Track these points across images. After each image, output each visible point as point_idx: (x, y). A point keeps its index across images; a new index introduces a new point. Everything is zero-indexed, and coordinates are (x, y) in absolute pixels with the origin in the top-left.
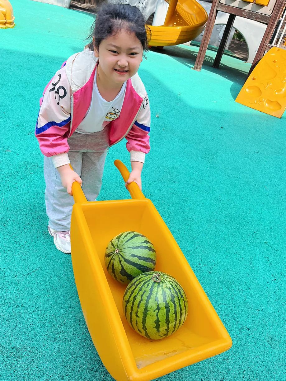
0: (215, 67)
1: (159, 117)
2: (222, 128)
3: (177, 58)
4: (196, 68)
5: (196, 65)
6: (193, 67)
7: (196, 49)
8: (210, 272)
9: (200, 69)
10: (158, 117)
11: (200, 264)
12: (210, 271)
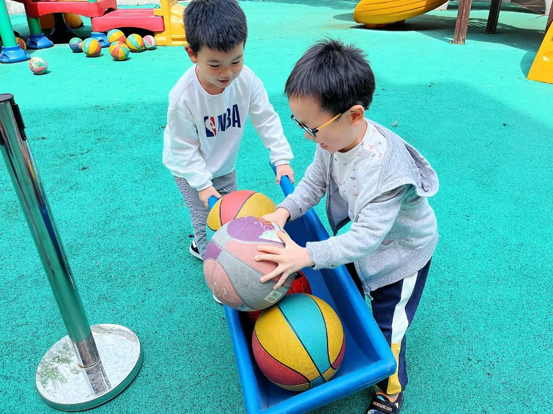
0: (489, 33)
1: (397, 126)
2: (505, 125)
3: (428, 32)
4: (457, 41)
5: (456, 37)
6: (453, 40)
7: (454, 14)
8: (489, 374)
9: (464, 41)
10: (395, 126)
11: (470, 360)
12: (490, 372)
